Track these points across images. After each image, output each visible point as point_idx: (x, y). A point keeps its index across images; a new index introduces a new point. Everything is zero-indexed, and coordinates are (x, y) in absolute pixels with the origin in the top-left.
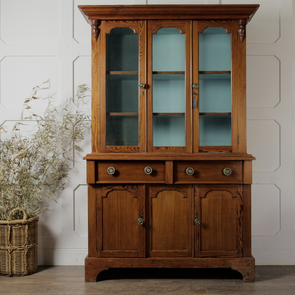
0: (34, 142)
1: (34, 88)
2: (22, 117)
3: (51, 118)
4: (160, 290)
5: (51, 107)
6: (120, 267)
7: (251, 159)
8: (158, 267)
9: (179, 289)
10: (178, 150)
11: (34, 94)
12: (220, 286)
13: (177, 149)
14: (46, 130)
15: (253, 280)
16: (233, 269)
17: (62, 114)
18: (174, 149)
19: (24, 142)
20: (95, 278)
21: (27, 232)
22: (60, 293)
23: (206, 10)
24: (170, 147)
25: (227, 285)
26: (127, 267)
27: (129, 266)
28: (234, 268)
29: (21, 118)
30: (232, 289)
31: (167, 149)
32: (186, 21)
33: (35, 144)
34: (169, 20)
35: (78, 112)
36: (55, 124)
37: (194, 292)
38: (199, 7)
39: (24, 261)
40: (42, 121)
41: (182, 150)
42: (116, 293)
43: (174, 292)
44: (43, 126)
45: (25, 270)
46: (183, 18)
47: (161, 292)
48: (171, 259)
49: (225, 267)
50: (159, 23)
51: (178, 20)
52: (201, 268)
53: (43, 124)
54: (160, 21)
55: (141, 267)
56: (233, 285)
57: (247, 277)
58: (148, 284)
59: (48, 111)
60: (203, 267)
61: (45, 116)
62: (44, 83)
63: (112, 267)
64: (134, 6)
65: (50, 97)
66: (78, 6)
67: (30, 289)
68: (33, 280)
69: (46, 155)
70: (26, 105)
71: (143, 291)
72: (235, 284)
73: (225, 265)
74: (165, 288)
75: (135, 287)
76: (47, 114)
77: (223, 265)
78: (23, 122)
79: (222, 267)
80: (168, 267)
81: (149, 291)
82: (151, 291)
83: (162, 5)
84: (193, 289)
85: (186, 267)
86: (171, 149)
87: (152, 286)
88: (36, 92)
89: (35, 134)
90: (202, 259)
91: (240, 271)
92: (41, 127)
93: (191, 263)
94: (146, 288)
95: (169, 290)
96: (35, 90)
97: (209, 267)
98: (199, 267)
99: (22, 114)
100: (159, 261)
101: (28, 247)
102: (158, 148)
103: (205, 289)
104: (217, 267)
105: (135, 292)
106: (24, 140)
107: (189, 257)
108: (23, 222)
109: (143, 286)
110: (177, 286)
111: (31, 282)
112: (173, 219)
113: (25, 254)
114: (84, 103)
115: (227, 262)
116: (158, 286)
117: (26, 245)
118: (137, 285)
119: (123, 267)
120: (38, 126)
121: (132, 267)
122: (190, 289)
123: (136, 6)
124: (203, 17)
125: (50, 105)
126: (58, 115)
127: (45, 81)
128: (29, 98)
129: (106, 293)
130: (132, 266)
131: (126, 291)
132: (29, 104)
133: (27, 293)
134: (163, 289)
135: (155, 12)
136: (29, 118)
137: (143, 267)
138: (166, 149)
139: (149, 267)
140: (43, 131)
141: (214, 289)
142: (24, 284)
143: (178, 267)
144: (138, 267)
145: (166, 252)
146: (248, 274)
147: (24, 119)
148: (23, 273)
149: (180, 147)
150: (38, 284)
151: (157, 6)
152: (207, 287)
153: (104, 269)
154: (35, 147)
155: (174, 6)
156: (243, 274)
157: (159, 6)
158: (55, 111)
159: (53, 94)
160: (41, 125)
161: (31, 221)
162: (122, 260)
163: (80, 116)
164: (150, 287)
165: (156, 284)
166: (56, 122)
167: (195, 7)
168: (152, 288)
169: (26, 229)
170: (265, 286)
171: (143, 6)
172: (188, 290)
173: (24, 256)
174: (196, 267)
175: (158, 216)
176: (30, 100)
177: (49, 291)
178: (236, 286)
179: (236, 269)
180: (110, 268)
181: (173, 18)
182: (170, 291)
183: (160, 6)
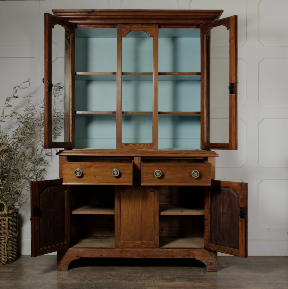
0: (14, 138)
1: (14, 88)
2: (3, 114)
3: (30, 115)
4: (132, 278)
5: (30, 105)
6: (90, 257)
7: (214, 156)
8: (126, 257)
9: (150, 278)
10: (146, 147)
11: (15, 93)
12: (189, 275)
13: (144, 146)
14: (25, 127)
15: (215, 270)
16: (196, 259)
17: (40, 112)
18: (142, 145)
19: (5, 138)
20: (67, 267)
21: (7, 224)
22: (38, 281)
23: (173, 15)
24: (138, 144)
25: (195, 275)
26: (97, 257)
27: (99, 256)
28: (198, 258)
29: (2, 116)
30: (200, 278)
31: (136, 146)
32: (154, 25)
33: (15, 140)
34: (138, 24)
35: (55, 110)
36: (34, 121)
37: (164, 281)
38: (166, 12)
39: (5, 251)
40: (21, 119)
41: (150, 147)
42: (91, 281)
43: (146, 280)
44: (22, 123)
45: (5, 259)
46: (151, 22)
47: (134, 281)
48: (139, 250)
49: (189, 258)
50: (129, 26)
51: (147, 24)
52: (167, 258)
53: (22, 122)
54: (130, 25)
55: (110, 257)
56: (201, 275)
57: (210, 267)
58: (121, 272)
59: (27, 109)
60: (168, 258)
61: (24, 114)
62: (24, 83)
63: (83, 257)
64: (105, 11)
65: (29, 96)
66: (53, 10)
67: (10, 277)
68: (12, 268)
69: (25, 150)
70: (7, 103)
71: (116, 279)
72: (203, 273)
73: (189, 255)
74: (137, 277)
75: (109, 276)
76: (26, 112)
77: (188, 255)
78: (4, 120)
79: (186, 257)
80: (136, 257)
81: (122, 279)
82: (124, 279)
83: (131, 10)
84: (164, 278)
85: (152, 257)
86: (139, 145)
87: (125, 274)
88: (16, 91)
89: (15, 131)
90: (168, 249)
91: (203, 262)
92: (21, 124)
93: (158, 253)
94: (119, 276)
95: (141, 278)
96: (16, 89)
97: (175, 257)
98: (164, 257)
99: (3, 112)
100: (127, 251)
101: (8, 237)
102: (126, 145)
103: (175, 277)
104: (182, 257)
105: (109, 280)
106: (5, 136)
107: (155, 247)
108: (4, 213)
109: (116, 275)
110: (148, 275)
111: (10, 270)
112: (140, 212)
113: (5, 244)
114: (60, 101)
115: (191, 252)
116: (130, 274)
117: (6, 235)
118: (111, 274)
119: (93, 257)
120: (18, 123)
121: (101, 257)
122: (160, 278)
123: (107, 11)
124: (170, 21)
125: (29, 103)
126: (36, 113)
127: (24, 81)
128: (10, 96)
129: (81, 281)
130: (102, 255)
131: (100, 279)
132: (10, 103)
133: (8, 281)
134: (135, 278)
135: (125, 17)
136: (10, 115)
137: (112, 257)
138: (134, 145)
139: (117, 257)
140: (22, 128)
141: (183, 278)
142: (4, 272)
143: (145, 257)
144: (107, 257)
145: (134, 243)
146: (211, 264)
147: (5, 117)
148: (4, 262)
149: (147, 144)
150: (17, 272)
151: (126, 11)
152: (176, 276)
153: (75, 259)
154: (15, 143)
155: (142, 11)
156: (206, 264)
157: (128, 11)
158: (34, 109)
159: (32, 93)
160: (21, 123)
161: (11, 213)
162: (93, 250)
163: (57, 113)
164: (123, 275)
165: (129, 273)
166: (35, 120)
167: (163, 12)
168: (125, 276)
169: (6, 220)
170: (231, 276)
171: (113, 11)
172: (159, 279)
173: (5, 245)
174: (162, 258)
175: (127, 209)
176: (11, 98)
177: (27, 278)
178: (204, 276)
179: (199, 259)
180: (81, 258)
181: (141, 22)
182: (141, 280)
183: (130, 11)
